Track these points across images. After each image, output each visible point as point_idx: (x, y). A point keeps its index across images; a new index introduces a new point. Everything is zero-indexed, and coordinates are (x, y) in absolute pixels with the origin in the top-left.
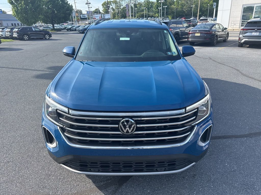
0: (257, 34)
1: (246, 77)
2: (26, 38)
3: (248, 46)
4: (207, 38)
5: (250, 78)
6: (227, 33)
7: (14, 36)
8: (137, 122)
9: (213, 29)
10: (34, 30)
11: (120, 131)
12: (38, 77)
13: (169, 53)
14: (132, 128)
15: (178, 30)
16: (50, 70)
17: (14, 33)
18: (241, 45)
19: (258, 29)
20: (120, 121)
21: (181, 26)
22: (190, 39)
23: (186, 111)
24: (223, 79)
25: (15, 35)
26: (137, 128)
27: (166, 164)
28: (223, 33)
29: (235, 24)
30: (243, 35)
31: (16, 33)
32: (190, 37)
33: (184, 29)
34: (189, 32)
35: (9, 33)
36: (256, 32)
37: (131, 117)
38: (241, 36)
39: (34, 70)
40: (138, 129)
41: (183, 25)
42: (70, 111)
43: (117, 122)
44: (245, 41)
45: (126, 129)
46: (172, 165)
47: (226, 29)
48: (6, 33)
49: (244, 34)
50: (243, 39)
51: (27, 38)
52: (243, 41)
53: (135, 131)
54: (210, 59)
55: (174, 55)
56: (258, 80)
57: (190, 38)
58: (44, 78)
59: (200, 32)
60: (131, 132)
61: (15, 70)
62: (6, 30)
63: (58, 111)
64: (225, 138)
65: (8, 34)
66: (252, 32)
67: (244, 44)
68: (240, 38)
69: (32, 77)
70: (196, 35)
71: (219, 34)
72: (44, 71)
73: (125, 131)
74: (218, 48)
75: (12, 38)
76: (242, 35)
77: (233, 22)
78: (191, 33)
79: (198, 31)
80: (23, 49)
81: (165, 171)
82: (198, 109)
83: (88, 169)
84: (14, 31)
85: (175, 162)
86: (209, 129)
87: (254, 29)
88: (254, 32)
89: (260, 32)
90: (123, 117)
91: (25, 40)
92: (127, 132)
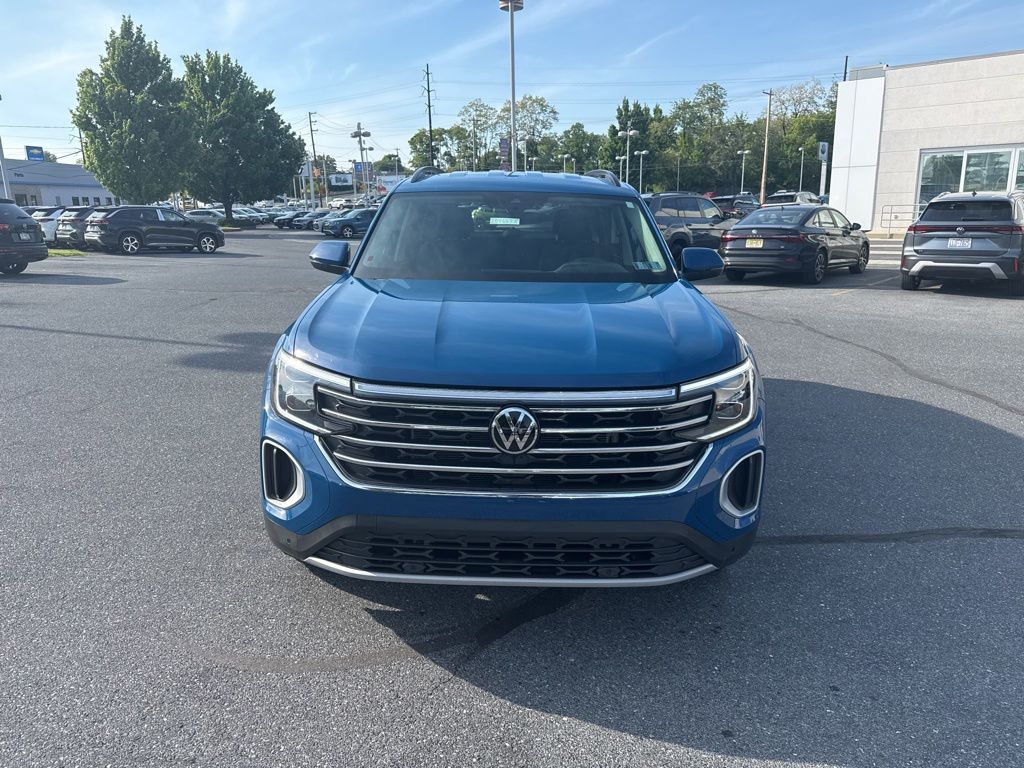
0: (966, 244)
1: (918, 380)
2: (131, 245)
3: (938, 287)
4: (789, 256)
5: (933, 381)
6: (861, 242)
7: (87, 236)
8: (544, 420)
9: (809, 224)
10: (161, 218)
11: (493, 445)
12: (189, 362)
13: (641, 266)
14: (526, 437)
15: (685, 229)
16: (230, 345)
17: (89, 229)
18: (913, 283)
19: (968, 229)
20: (492, 415)
21: (697, 214)
22: (728, 259)
23: (680, 396)
24: (838, 383)
25: (92, 234)
26: (541, 435)
27: (625, 553)
28: (848, 242)
29: (896, 217)
30: (916, 248)
31: (96, 228)
32: (727, 252)
33: (707, 226)
34: (724, 234)
35: (69, 227)
36: (961, 236)
37: (525, 405)
38: (909, 250)
39: (174, 342)
40: (545, 441)
41: (703, 214)
42: (357, 385)
43: (485, 419)
44: (925, 268)
45: (511, 438)
46: (640, 559)
47: (857, 226)
48: (61, 227)
49: (920, 244)
50: (916, 261)
51: (136, 245)
52: (916, 268)
53: (536, 446)
54: (798, 322)
55: (655, 271)
56: (960, 390)
57: (728, 255)
58: (213, 367)
59: (764, 234)
60: (525, 447)
61: (107, 340)
62: (61, 218)
63: (319, 388)
65: (66, 231)
66: (948, 237)
67: (922, 281)
68: (904, 258)
69: (169, 363)
70: (750, 244)
71: (831, 244)
72: (212, 346)
73: (508, 444)
74: (830, 290)
75: (79, 244)
76: (911, 249)
77: (887, 209)
78: (731, 239)
79: (754, 232)
80: (122, 281)
81: (620, 576)
82: (714, 394)
83: (392, 563)
84: (89, 219)
85: (651, 546)
86: (751, 461)
87: (953, 229)
88: (953, 237)
89: (973, 238)
90: (505, 404)
91: (128, 254)
92: (514, 446)
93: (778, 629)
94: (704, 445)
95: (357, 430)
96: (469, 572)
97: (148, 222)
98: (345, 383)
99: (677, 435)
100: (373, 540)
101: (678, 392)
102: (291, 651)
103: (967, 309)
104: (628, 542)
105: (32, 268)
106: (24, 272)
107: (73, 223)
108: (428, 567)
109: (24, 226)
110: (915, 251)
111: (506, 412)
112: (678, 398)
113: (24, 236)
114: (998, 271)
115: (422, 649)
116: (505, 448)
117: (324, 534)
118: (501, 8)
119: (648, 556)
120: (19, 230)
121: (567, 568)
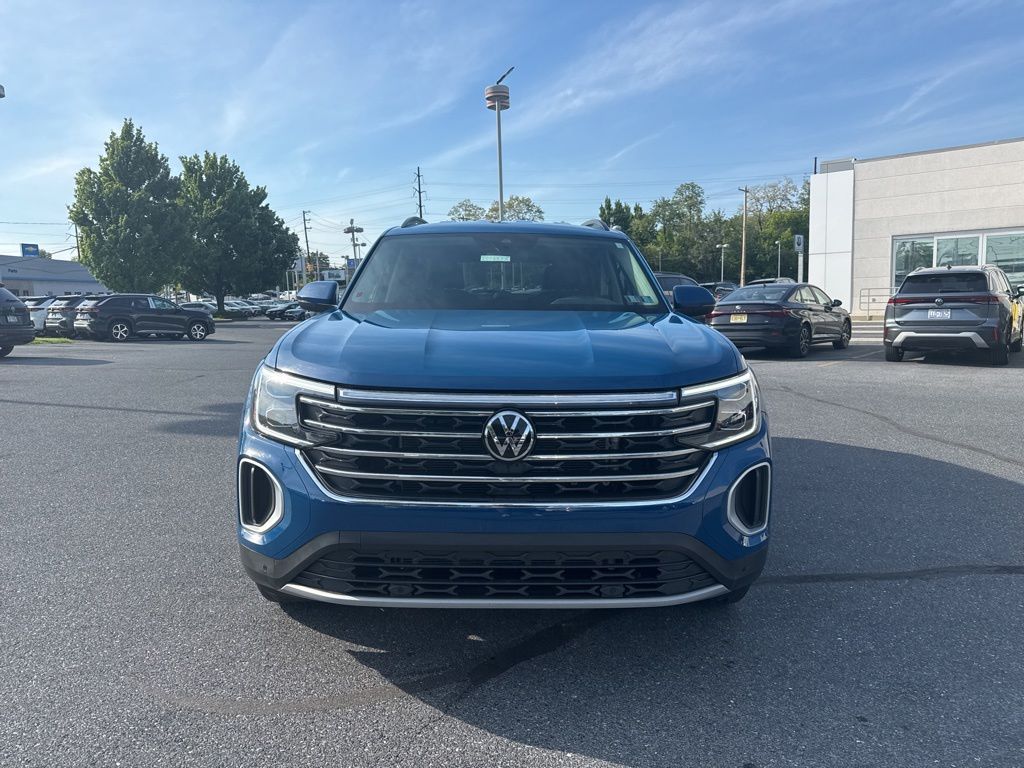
0: (946, 315)
2: (120, 332)
3: (922, 359)
4: (772, 330)
5: (928, 437)
6: (843, 319)
7: (76, 324)
8: (541, 425)
9: (791, 300)
10: (152, 306)
11: (487, 453)
12: (172, 428)
13: (633, 299)
16: (214, 413)
17: (78, 317)
18: (896, 354)
19: (946, 300)
20: (486, 419)
23: (682, 399)
24: (832, 440)
25: (82, 322)
26: (537, 441)
27: (630, 569)
28: (830, 318)
29: (874, 300)
30: (897, 320)
31: (86, 316)
35: (58, 316)
36: (940, 307)
37: (520, 409)
38: (891, 322)
39: (157, 412)
40: (541, 447)
42: (342, 392)
43: (478, 424)
44: (907, 338)
45: (506, 442)
46: (646, 575)
47: (838, 303)
48: (50, 316)
49: (901, 315)
50: (898, 333)
51: (125, 332)
52: (900, 338)
53: (533, 452)
54: (787, 389)
55: (645, 304)
56: (956, 445)
58: (195, 433)
59: (747, 309)
60: (520, 453)
61: (87, 411)
62: (51, 306)
63: (302, 398)
64: (839, 580)
65: (54, 320)
66: (927, 309)
67: (906, 353)
68: (887, 329)
69: (150, 429)
70: (734, 319)
71: (814, 320)
72: (195, 415)
73: (502, 449)
74: (817, 363)
75: (68, 332)
76: (893, 320)
77: (865, 292)
78: (716, 315)
79: (738, 307)
80: (110, 362)
81: (625, 596)
82: (716, 400)
83: (378, 585)
84: (80, 307)
85: (656, 561)
86: (758, 474)
87: (931, 300)
88: (932, 308)
89: (952, 308)
90: (498, 408)
91: (117, 341)
92: (509, 453)
93: (795, 662)
94: (709, 453)
95: (341, 440)
96: (463, 593)
97: (137, 310)
98: (329, 390)
99: (681, 440)
100: (356, 560)
101: (679, 395)
102: (264, 692)
103: (952, 376)
104: (632, 557)
105: (18, 351)
106: (9, 355)
107: (63, 311)
108: (416, 590)
109: (13, 308)
110: (897, 322)
111: (500, 416)
112: (680, 402)
113: (12, 319)
114: (979, 340)
115: (410, 688)
116: (499, 454)
117: (304, 555)
118: (489, 107)
119: (654, 573)
120: (7, 313)
121: (568, 587)
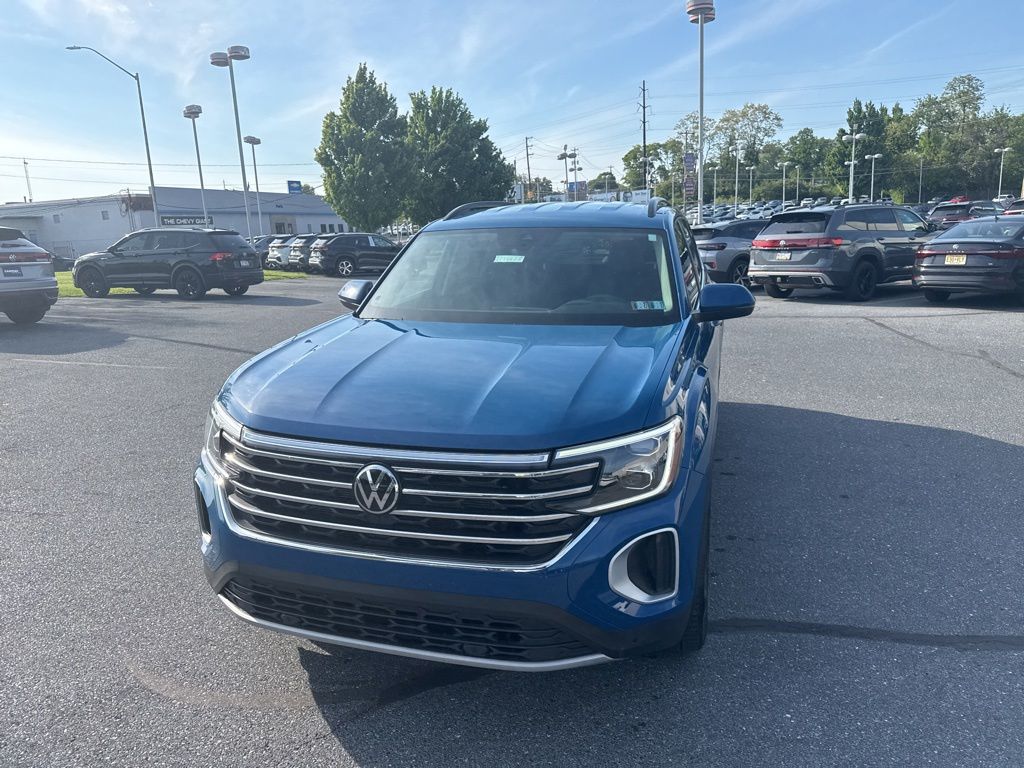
2: (346, 268)
4: (996, 274)
7: (311, 261)
8: (404, 480)
10: (372, 244)
11: (355, 503)
13: (640, 305)
14: (386, 496)
15: (877, 245)
17: (313, 254)
20: (357, 471)
21: (893, 227)
22: (923, 277)
23: (554, 462)
25: (315, 259)
26: (402, 496)
27: (490, 632)
31: (318, 254)
32: (923, 269)
33: (906, 240)
34: (919, 249)
35: (298, 253)
37: (388, 463)
40: (405, 502)
41: (900, 226)
42: (245, 433)
43: (350, 475)
45: (372, 496)
48: (292, 253)
51: (350, 268)
53: (399, 506)
57: (924, 273)
59: (969, 250)
60: (386, 507)
62: (293, 245)
63: (224, 433)
65: (295, 256)
70: (949, 261)
73: (369, 503)
75: (305, 268)
78: (929, 255)
79: (955, 246)
81: (488, 656)
82: (602, 462)
83: (273, 612)
84: (313, 246)
85: (517, 627)
90: (368, 461)
91: (343, 277)
92: (375, 505)
94: (587, 518)
95: (244, 477)
97: (361, 248)
98: (238, 430)
100: (253, 588)
101: (551, 457)
104: (492, 621)
105: (252, 290)
106: (246, 294)
107: (301, 249)
108: (302, 622)
109: (245, 254)
111: (368, 470)
112: (550, 465)
113: (244, 263)
116: (366, 506)
118: (692, 21)
119: (516, 638)
120: (240, 258)
121: (430, 640)
